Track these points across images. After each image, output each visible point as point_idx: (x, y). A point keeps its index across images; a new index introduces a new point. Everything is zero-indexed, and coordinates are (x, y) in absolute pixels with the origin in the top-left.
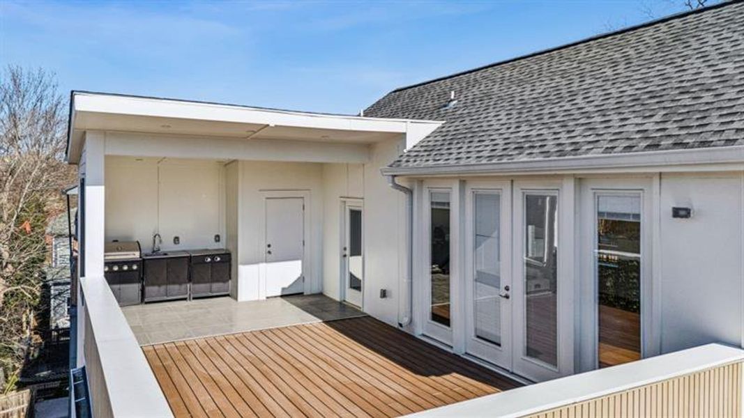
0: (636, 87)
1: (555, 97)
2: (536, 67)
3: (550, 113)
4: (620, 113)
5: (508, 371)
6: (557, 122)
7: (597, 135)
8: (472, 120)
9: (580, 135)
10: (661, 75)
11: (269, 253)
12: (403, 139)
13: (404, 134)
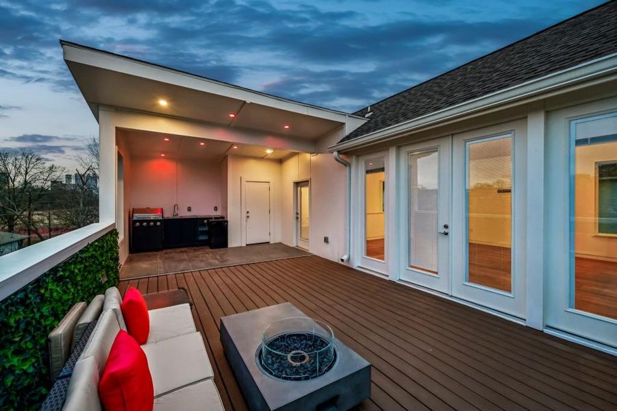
11: (248, 217)
12: (343, 128)
13: (344, 124)
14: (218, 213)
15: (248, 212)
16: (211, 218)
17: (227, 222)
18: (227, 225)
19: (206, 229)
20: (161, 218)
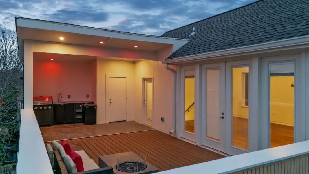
0: (287, 14)
1: (245, 24)
2: (233, 15)
3: (243, 30)
4: (281, 25)
5: (223, 152)
6: (248, 33)
7: (271, 34)
8: (204, 37)
9: (262, 36)
10: (300, 8)
11: (111, 103)
12: (172, 47)
13: (172, 45)
14: (89, 100)
15: (111, 99)
16: (85, 103)
17: (96, 106)
18: (96, 108)
19: (81, 111)
20: (51, 104)
